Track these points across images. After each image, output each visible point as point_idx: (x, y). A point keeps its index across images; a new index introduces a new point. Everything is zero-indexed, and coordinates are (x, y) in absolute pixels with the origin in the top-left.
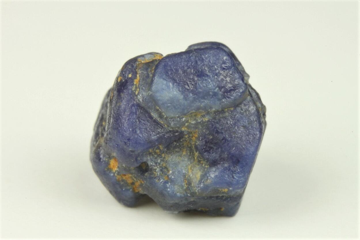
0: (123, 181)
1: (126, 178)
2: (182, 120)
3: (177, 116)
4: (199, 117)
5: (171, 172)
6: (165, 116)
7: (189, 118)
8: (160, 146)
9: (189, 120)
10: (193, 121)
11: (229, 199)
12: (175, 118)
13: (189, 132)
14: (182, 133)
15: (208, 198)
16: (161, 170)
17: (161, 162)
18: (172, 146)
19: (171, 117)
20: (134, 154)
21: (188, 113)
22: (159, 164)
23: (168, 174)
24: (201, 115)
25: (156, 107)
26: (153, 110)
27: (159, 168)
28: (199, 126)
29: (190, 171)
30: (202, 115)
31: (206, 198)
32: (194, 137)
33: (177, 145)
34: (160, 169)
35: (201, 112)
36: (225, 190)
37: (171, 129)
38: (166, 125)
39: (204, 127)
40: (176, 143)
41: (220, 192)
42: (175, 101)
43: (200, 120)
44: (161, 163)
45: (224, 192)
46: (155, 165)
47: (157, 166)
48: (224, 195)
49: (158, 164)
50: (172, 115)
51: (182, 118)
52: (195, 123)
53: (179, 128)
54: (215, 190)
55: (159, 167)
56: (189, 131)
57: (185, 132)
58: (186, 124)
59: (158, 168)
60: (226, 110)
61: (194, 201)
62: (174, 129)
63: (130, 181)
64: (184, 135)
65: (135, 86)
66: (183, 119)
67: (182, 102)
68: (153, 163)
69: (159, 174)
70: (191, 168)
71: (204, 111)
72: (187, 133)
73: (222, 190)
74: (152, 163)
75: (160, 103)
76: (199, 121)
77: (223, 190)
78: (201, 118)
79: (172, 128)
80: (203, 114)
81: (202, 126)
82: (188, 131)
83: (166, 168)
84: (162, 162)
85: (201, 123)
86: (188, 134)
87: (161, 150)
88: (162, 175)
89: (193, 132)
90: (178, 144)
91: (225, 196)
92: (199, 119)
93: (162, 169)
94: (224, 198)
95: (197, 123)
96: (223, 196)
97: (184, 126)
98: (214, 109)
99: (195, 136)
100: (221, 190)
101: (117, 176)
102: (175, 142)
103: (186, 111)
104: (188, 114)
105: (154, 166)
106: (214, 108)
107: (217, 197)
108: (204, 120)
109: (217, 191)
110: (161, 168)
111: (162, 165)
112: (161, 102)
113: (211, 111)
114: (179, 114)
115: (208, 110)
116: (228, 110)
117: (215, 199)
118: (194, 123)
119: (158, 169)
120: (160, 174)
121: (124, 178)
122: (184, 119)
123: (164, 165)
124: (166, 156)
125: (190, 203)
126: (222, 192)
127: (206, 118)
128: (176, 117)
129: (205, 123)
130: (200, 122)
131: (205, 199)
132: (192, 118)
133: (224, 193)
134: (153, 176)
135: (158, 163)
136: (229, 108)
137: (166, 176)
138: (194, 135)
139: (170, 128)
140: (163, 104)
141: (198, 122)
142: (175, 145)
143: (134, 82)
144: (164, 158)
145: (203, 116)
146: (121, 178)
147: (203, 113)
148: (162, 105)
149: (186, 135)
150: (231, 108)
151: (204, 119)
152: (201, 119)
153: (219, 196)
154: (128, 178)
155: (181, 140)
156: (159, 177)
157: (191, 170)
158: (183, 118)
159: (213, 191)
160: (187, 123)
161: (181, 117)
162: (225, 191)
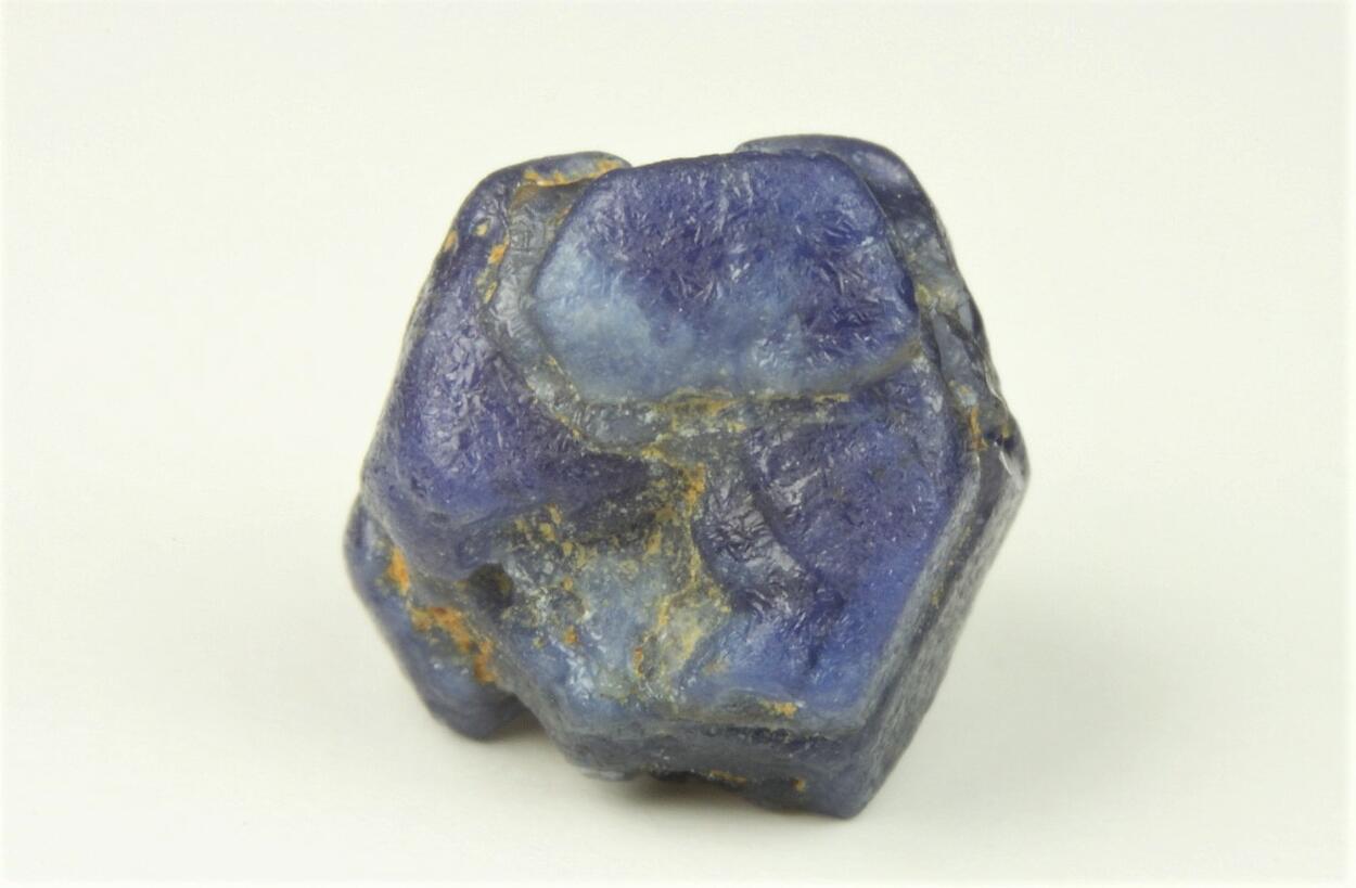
0: (436, 631)
1: (447, 622)
2: (640, 417)
3: (624, 400)
4: (714, 415)
5: (588, 615)
6: (577, 398)
7: (675, 416)
8: (553, 511)
9: (674, 425)
10: (689, 427)
11: (807, 746)
12: (615, 407)
13: (672, 469)
14: (640, 467)
15: (719, 732)
16: (555, 605)
17: (555, 571)
18: (599, 514)
19: (598, 402)
20: (446, 528)
21: (668, 393)
22: (550, 579)
23: (577, 622)
24: (720, 408)
25: (548, 360)
26: (535, 369)
27: (547, 595)
28: (711, 450)
29: (662, 620)
30: (724, 410)
31: (713, 731)
32: (691, 492)
33: (622, 514)
34: (550, 598)
35: (720, 394)
36: (784, 706)
37: (597, 450)
38: (579, 431)
39: (729, 457)
40: (614, 506)
41: (767, 712)
42: (617, 342)
43: (714, 426)
44: (558, 579)
45: (783, 714)
46: (531, 581)
47: (538, 585)
48: (785, 726)
49: (543, 580)
50: (602, 396)
51: (644, 410)
52: (693, 437)
53: (626, 446)
54: (745, 702)
55: (546, 592)
56: (672, 465)
57: (652, 468)
58: (660, 437)
59: (542, 592)
60: (820, 399)
61: (668, 737)
62: (608, 451)
63: (461, 637)
64: (649, 478)
65: (487, 270)
66: (644, 417)
67: (647, 348)
68: (525, 572)
69: (544, 620)
70: (668, 608)
71: (731, 396)
72: (660, 471)
73: (773, 708)
74: (521, 571)
75: (561, 342)
76: (712, 430)
77: (779, 708)
78: (720, 419)
79: (601, 445)
80: (728, 405)
81: (720, 451)
82: (667, 465)
83: (572, 596)
84: (560, 571)
85: (719, 437)
86: (663, 475)
87: (555, 525)
88: (558, 622)
89: (687, 473)
90: (624, 511)
91: (791, 731)
92: (711, 424)
93: (559, 600)
94: (787, 740)
95: (701, 435)
96: (782, 733)
97: (652, 444)
98: (769, 392)
99: (695, 489)
100: (767, 704)
101: (414, 610)
102: (613, 502)
103: (656, 386)
104: (667, 398)
105: (529, 586)
106: (773, 387)
107: (759, 734)
108: (730, 430)
109: (751, 709)
110: (555, 597)
111: (562, 584)
112: (564, 342)
113: (760, 397)
114: (630, 392)
115: (750, 390)
116: (827, 399)
117: (750, 739)
118: (689, 435)
119: (543, 599)
120: (549, 618)
121: (441, 621)
122: (649, 417)
123: (568, 586)
124: (577, 553)
125: (654, 743)
126: (772, 713)
127: (737, 422)
128: (620, 406)
129: (732, 439)
130: (715, 435)
131: (711, 735)
132: (685, 417)
133: (781, 717)
134: (527, 623)
135: (546, 575)
136: (834, 392)
137: (572, 628)
138: (693, 484)
139: (591, 443)
140: (572, 348)
141: (707, 434)
142: (609, 512)
143: (489, 255)
144: (572, 558)
145: (728, 414)
146: (430, 621)
147: (731, 400)
148: (565, 352)
149: (658, 479)
150: (838, 395)
151: (729, 424)
152: (721, 425)
153: (767, 730)
154: (454, 622)
155: (639, 498)
156: (544, 629)
157: (667, 617)
158: (649, 410)
159: (734, 706)
160: (663, 433)
161: (639, 406)
162: (787, 713)
